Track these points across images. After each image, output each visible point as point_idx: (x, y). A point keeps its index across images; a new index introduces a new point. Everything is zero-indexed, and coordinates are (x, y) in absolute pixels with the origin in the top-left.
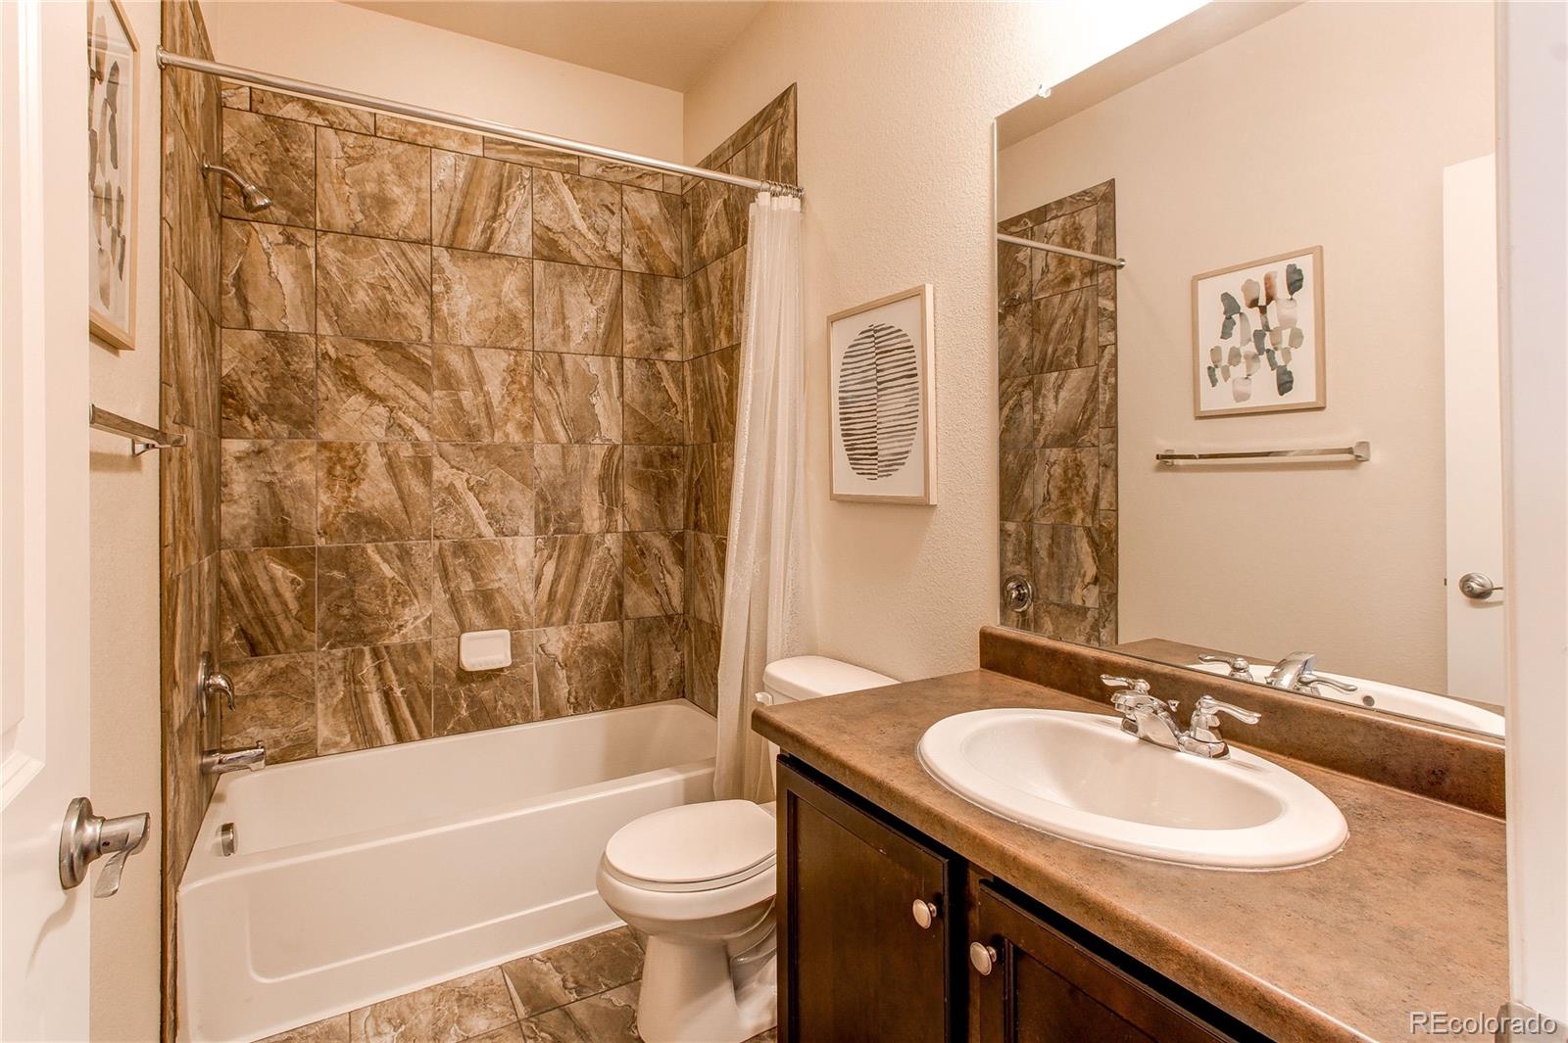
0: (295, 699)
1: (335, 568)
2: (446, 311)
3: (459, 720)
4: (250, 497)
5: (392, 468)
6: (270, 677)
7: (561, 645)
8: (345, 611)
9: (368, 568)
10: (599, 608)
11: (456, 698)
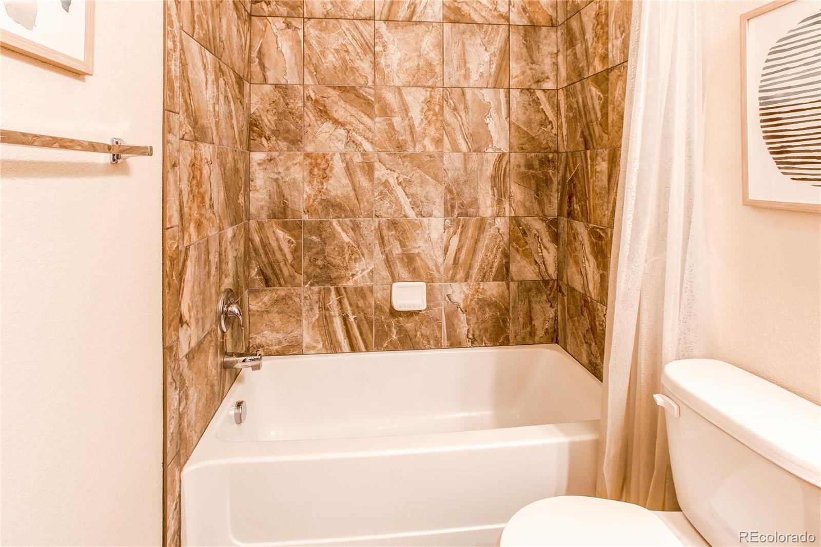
0: (290, 316)
1: (314, 234)
2: (384, 64)
3: (391, 341)
4: (266, 188)
5: (349, 170)
6: (276, 301)
7: (463, 296)
8: (319, 262)
9: (333, 235)
10: (491, 271)
11: (389, 326)
